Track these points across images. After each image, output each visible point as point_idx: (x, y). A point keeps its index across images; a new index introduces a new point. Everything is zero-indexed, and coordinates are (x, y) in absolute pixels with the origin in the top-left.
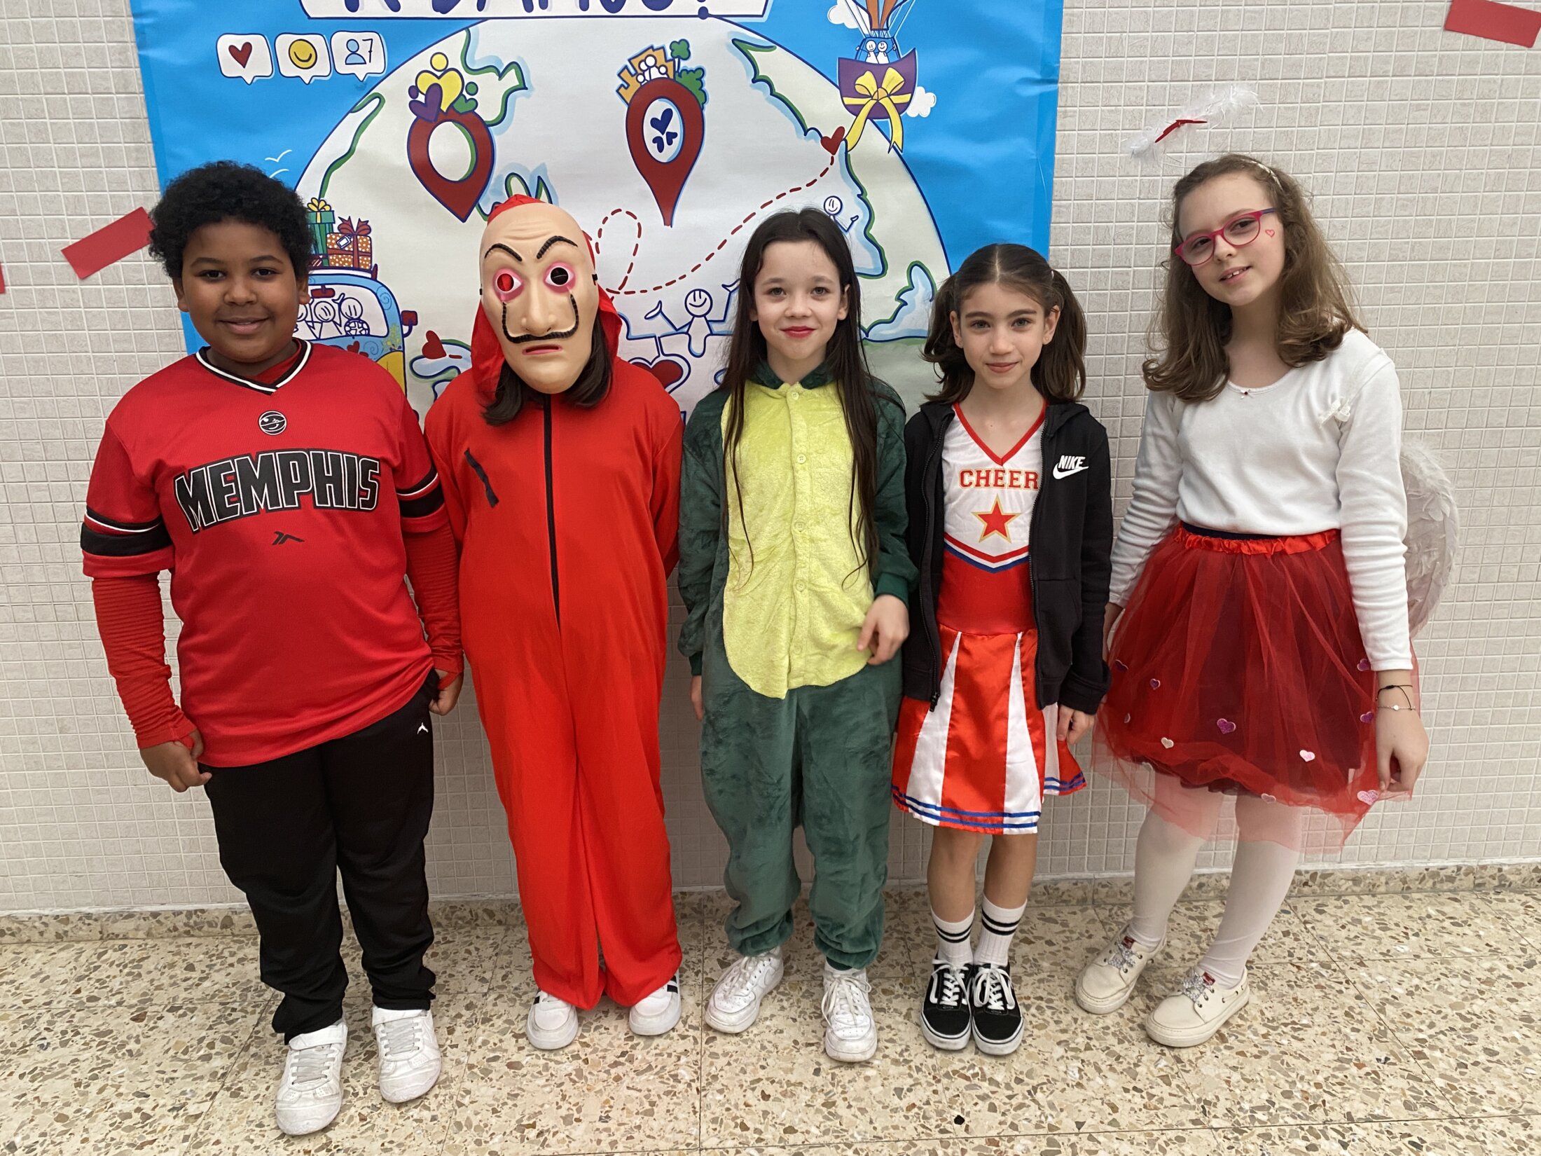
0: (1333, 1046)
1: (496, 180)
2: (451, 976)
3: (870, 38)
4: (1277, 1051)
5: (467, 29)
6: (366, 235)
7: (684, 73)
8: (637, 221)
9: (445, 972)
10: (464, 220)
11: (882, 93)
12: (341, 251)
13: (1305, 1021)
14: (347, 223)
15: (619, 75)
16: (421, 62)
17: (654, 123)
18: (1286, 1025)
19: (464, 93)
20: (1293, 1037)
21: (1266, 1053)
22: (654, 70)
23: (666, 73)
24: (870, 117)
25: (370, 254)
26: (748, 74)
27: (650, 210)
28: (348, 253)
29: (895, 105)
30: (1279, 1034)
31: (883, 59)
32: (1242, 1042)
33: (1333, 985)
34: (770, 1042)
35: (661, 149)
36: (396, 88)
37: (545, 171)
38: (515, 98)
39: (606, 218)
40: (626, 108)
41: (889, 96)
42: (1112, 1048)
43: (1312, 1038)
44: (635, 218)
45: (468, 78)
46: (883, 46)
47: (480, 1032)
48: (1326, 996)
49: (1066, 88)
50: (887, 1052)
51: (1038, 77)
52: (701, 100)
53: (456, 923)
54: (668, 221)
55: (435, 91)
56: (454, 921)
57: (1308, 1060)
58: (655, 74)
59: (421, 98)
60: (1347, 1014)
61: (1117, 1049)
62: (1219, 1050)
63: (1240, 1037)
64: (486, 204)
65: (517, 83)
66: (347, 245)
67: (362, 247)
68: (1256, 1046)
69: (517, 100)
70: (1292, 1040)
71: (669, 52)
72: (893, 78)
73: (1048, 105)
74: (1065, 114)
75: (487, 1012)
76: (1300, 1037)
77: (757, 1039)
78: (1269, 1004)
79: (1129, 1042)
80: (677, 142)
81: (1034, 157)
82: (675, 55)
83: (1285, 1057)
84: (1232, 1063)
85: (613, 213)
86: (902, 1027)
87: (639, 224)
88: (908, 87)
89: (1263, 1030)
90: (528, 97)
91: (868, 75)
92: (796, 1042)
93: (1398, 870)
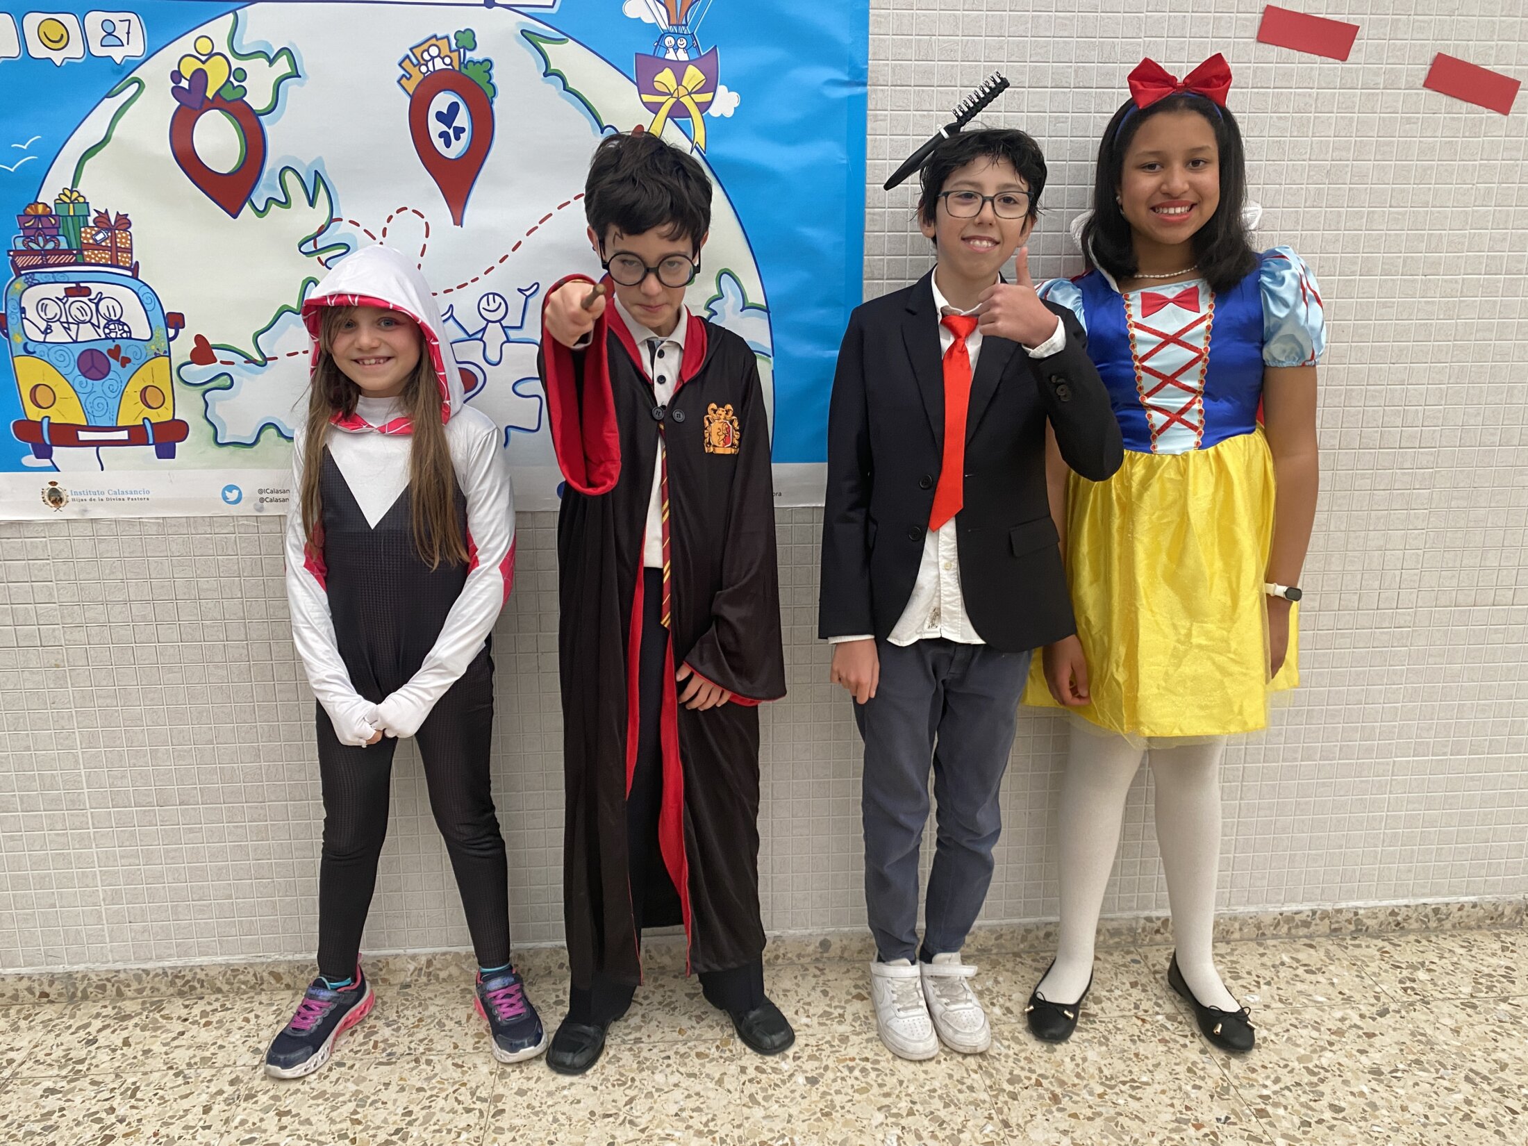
0: (1172, 1105)
1: (269, 173)
2: (221, 1047)
3: (669, 33)
4: (1112, 1112)
5: (234, 11)
6: (125, 230)
7: (471, 64)
8: (424, 220)
9: (215, 1043)
10: (235, 216)
11: (682, 91)
12: (97, 246)
13: (1144, 1079)
14: (103, 217)
15: (400, 65)
16: (185, 45)
17: (440, 116)
18: (1124, 1083)
19: (232, 79)
20: (1131, 1096)
21: (1100, 1114)
22: (438, 61)
23: (451, 64)
24: (670, 115)
25: (130, 251)
26: (539, 67)
27: (439, 209)
28: (105, 249)
29: (697, 104)
30: (1117, 1094)
31: (683, 56)
32: (1076, 1103)
33: (1178, 1038)
34: (564, 1114)
35: (448, 144)
36: (157, 73)
37: (323, 165)
38: (288, 86)
39: (391, 217)
40: (408, 100)
41: (689, 94)
42: (937, 1113)
43: (1151, 1096)
44: (422, 217)
45: (236, 63)
46: (682, 43)
47: (240, 1109)
48: (1169, 1051)
49: (875, 91)
50: (691, 1122)
51: (846, 78)
52: (490, 94)
53: (239, 988)
54: (458, 221)
55: (200, 77)
56: (236, 985)
57: (1144, 1122)
58: (439, 65)
59: (185, 84)
60: (1189, 1070)
61: (943, 1113)
62: (1051, 1112)
63: (1075, 1098)
64: (259, 198)
65: (289, 70)
66: (104, 240)
67: (121, 242)
68: (1090, 1107)
69: (290, 88)
70: (1129, 1099)
71: (453, 42)
72: (694, 76)
73: (858, 108)
74: (876, 119)
75: (253, 1088)
76: (1138, 1096)
77: (551, 1110)
78: (1109, 1061)
79: (956, 1105)
80: (465, 137)
81: (845, 162)
82: (460, 45)
83: (1121, 1119)
84: (1063, 1126)
85: (398, 211)
86: (712, 1094)
87: (427, 223)
88: (710, 86)
89: (1100, 1090)
90: (302, 85)
91: (667, 72)
92: (592, 1113)
93: (1252, 915)
